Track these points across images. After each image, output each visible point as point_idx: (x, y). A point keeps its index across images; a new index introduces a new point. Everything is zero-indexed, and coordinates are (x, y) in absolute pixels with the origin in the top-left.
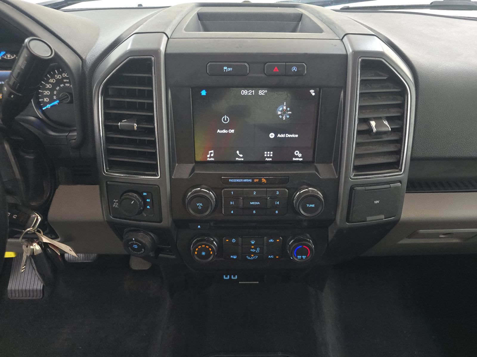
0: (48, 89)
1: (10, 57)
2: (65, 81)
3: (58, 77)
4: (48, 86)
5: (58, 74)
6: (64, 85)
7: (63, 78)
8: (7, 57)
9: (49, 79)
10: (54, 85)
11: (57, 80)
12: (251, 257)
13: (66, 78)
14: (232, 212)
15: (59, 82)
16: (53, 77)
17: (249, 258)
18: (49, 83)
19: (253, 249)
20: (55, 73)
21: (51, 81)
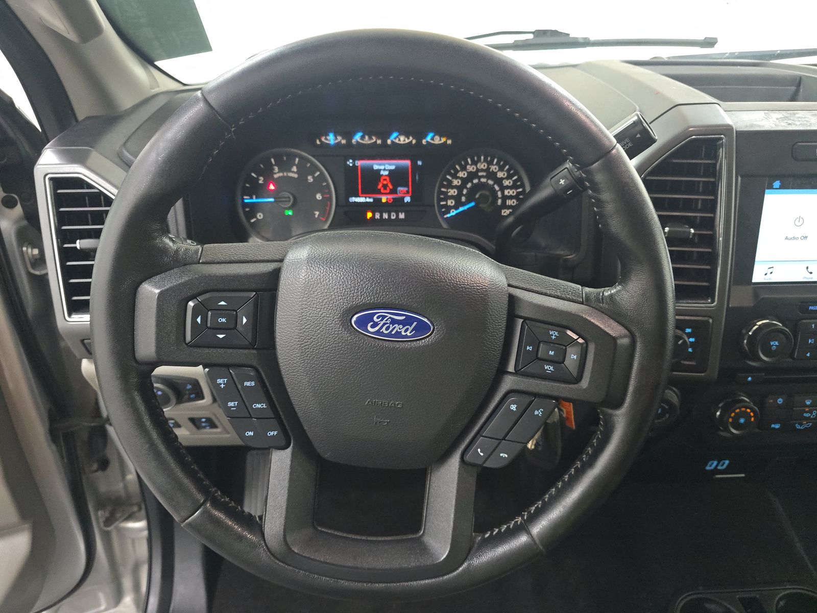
0: (456, 187)
1: (405, 140)
2: (480, 174)
3: (471, 168)
4: (456, 182)
5: (471, 165)
6: (479, 180)
7: (478, 170)
8: (399, 140)
9: (457, 172)
10: (465, 181)
11: (470, 173)
12: (801, 424)
13: (482, 170)
14: (808, 355)
15: (473, 176)
16: (464, 168)
17: (798, 427)
18: (457, 178)
19: (807, 412)
20: (467, 163)
21: (461, 174)
